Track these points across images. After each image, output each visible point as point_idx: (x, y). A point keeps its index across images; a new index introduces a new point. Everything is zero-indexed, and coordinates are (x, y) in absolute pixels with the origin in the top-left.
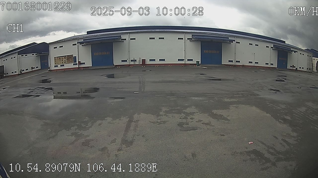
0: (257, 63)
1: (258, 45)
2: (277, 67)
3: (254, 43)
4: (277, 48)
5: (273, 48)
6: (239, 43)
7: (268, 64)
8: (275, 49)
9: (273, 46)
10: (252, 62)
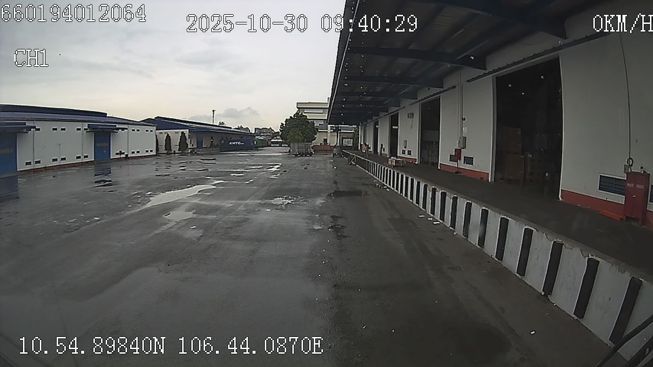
0: (64, 159)
1: (64, 129)
2: (93, 160)
3: (59, 125)
4: (93, 129)
5: (87, 129)
6: (39, 129)
7: (79, 157)
8: (90, 131)
9: (88, 127)
10: (56, 160)
